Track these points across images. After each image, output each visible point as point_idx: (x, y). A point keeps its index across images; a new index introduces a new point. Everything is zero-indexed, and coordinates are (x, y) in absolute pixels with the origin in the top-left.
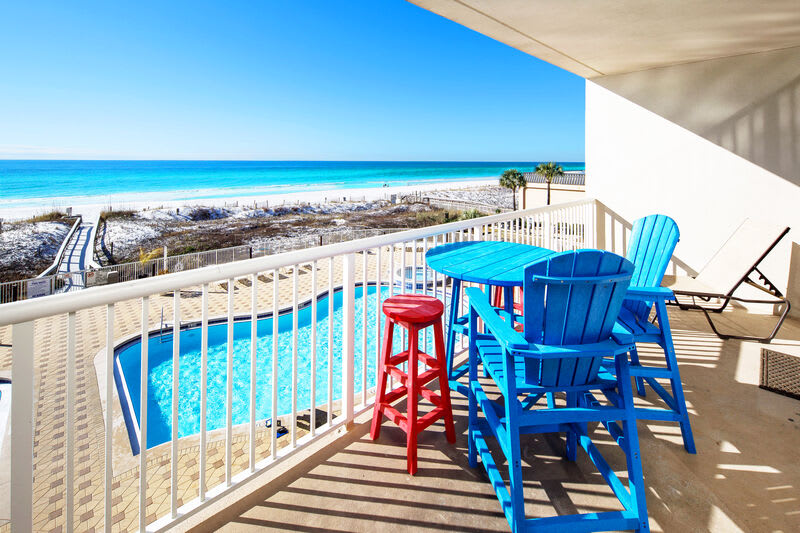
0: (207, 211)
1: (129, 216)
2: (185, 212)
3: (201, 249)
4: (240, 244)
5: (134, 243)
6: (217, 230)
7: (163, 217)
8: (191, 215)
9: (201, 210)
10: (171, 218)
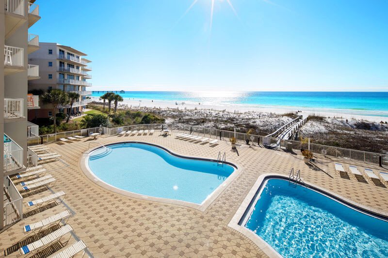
0: (368, 124)
1: (320, 119)
2: (351, 122)
3: (344, 146)
4: (377, 152)
5: (311, 133)
6: (366, 138)
7: (338, 123)
8: (355, 125)
9: (364, 123)
10: (342, 124)
